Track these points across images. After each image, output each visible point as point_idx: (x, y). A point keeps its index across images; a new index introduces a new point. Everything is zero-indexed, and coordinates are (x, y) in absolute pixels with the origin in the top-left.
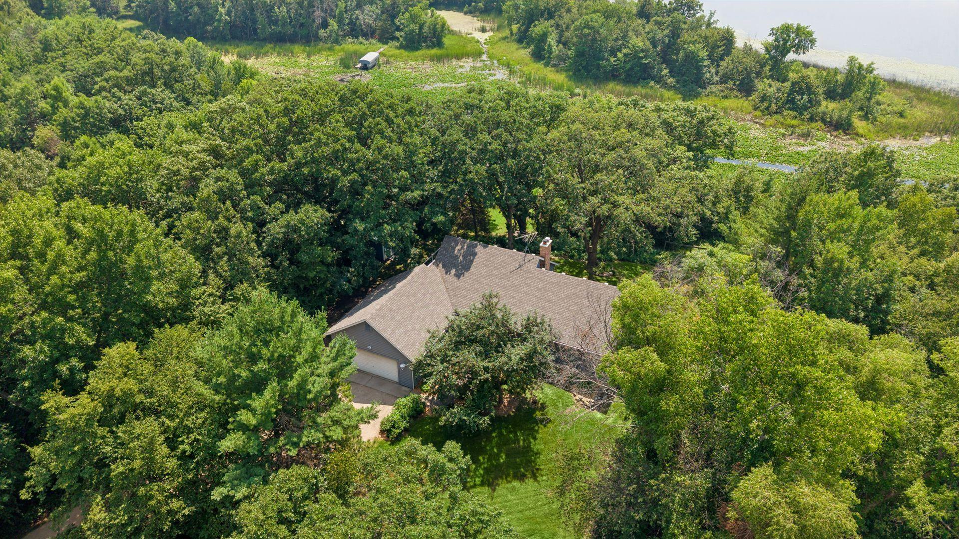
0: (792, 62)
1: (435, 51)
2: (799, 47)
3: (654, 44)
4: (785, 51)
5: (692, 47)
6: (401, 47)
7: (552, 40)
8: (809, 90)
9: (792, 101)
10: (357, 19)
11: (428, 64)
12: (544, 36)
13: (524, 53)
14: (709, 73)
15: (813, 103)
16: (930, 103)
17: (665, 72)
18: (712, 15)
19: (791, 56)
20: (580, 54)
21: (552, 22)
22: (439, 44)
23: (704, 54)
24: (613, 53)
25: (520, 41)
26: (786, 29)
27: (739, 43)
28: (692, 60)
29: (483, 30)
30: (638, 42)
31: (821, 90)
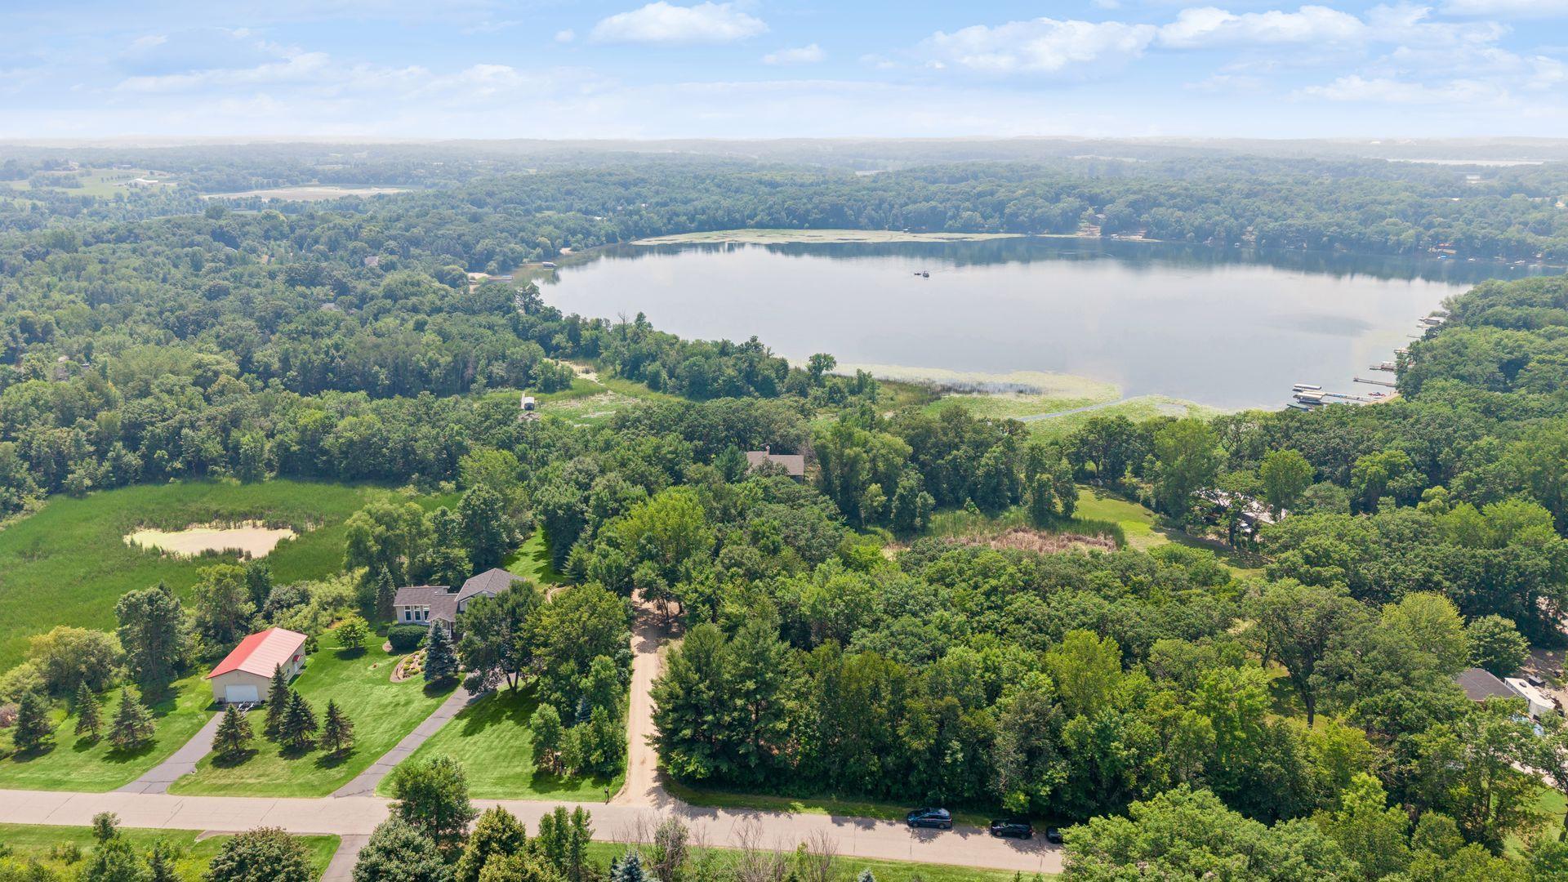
0: (826, 375)
1: (568, 392)
2: (828, 367)
3: (740, 371)
4: (820, 370)
5: (766, 372)
6: (540, 391)
7: (664, 375)
8: (840, 391)
9: (832, 398)
10: (491, 373)
11: (573, 402)
12: (657, 374)
13: (641, 387)
14: (779, 387)
15: (843, 398)
16: (908, 391)
17: (752, 389)
18: (769, 350)
19: (824, 372)
20: (692, 384)
21: (658, 363)
22: (569, 387)
23: (773, 375)
24: (715, 380)
25: (629, 378)
26: (818, 357)
27: (792, 365)
28: (766, 379)
29: (587, 372)
30: (731, 372)
31: (846, 390)
